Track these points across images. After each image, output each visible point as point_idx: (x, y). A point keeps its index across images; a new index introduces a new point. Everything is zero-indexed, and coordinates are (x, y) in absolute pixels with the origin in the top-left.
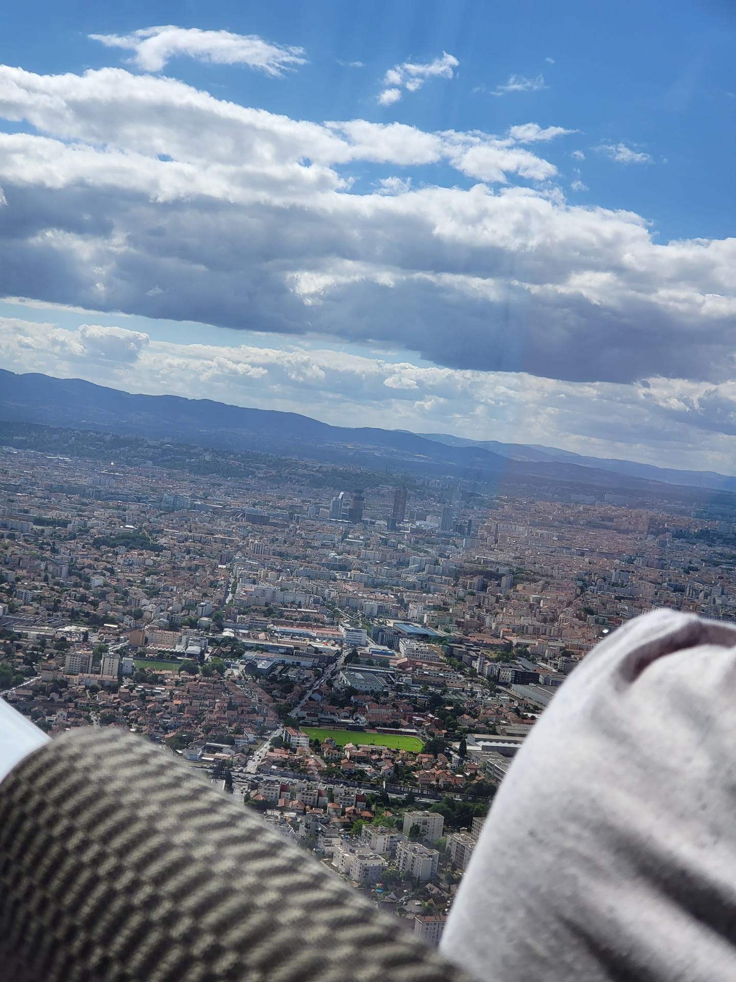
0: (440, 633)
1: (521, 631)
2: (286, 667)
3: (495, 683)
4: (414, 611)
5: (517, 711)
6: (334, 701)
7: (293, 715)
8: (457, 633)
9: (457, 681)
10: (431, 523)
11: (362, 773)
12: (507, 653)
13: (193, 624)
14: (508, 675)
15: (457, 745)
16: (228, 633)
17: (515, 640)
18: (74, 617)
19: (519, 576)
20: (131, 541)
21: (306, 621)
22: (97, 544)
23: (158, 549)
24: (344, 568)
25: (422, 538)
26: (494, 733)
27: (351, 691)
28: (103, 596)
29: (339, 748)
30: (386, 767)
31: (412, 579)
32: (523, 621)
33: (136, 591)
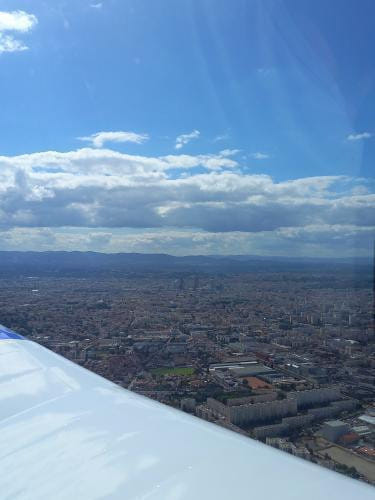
0: (206, 327)
1: (235, 322)
2: (149, 347)
3: (223, 343)
4: (197, 319)
5: (229, 353)
6: (163, 358)
7: (148, 365)
8: (212, 326)
9: (210, 344)
10: (208, 287)
11: (170, 385)
12: (229, 331)
13: (117, 335)
14: (228, 339)
15: (205, 369)
16: (129, 337)
17: (232, 326)
18: (75, 338)
19: (237, 302)
20: (101, 306)
21: (159, 328)
22: (89, 309)
23: (110, 308)
24: (174, 307)
25: (204, 292)
26: (220, 363)
27: (170, 354)
28: (86, 328)
29: (162, 376)
30: (178, 382)
31: (198, 308)
32: (236, 319)
33: (98, 325)
